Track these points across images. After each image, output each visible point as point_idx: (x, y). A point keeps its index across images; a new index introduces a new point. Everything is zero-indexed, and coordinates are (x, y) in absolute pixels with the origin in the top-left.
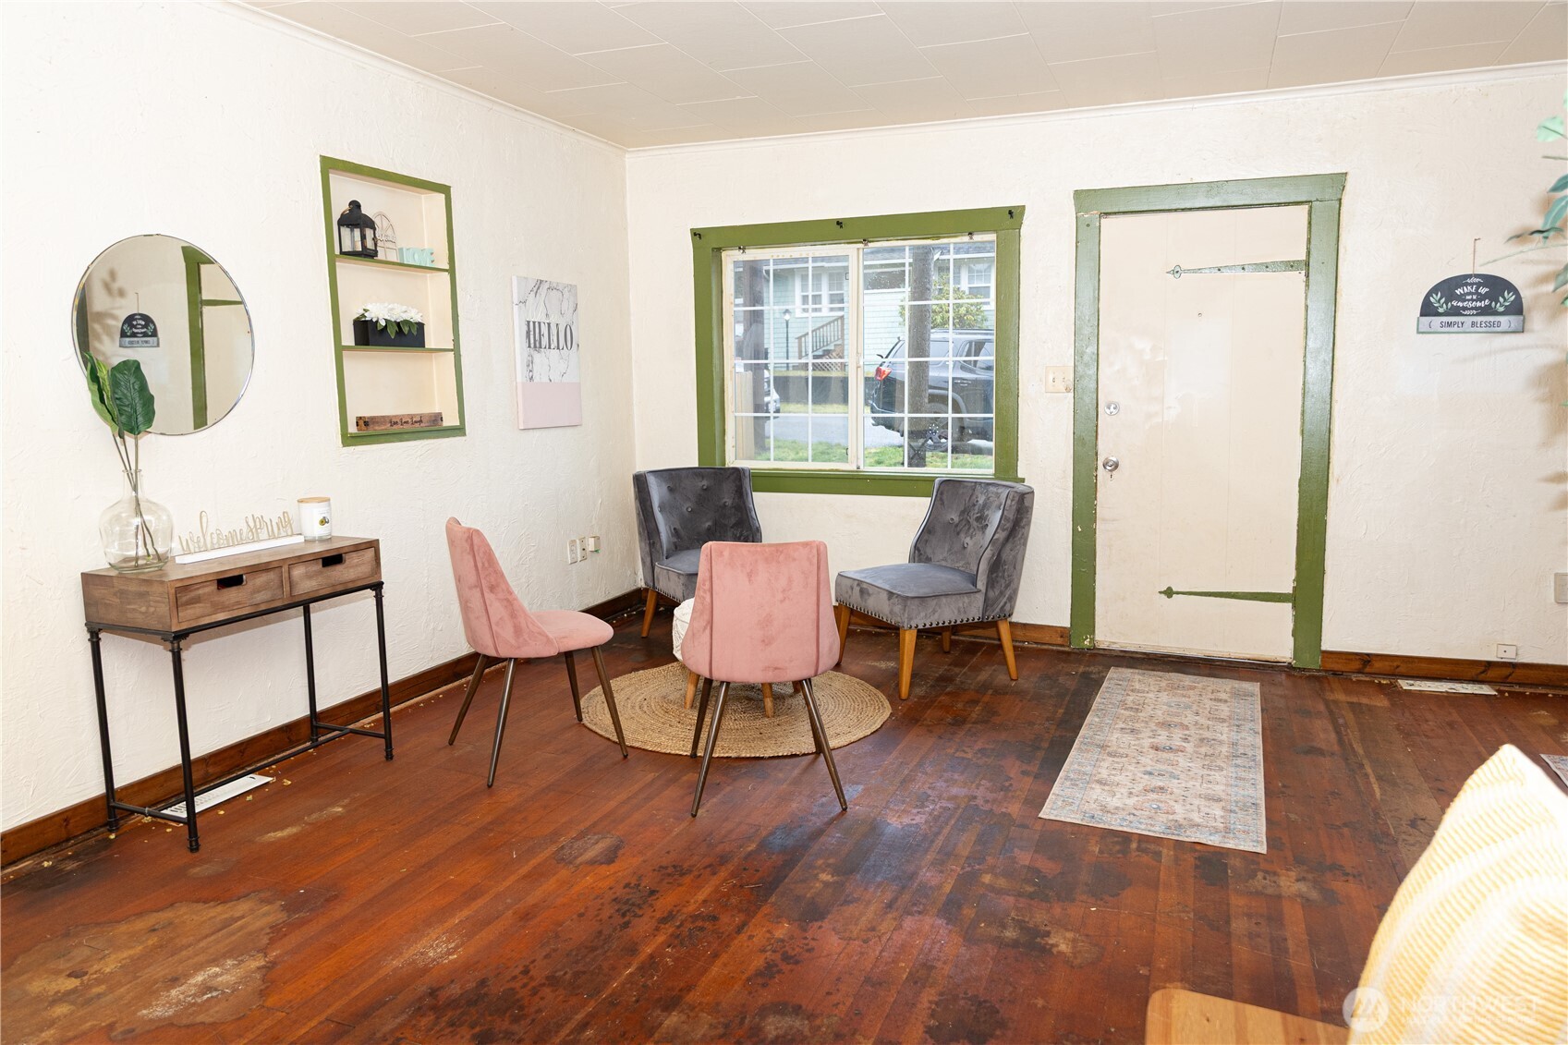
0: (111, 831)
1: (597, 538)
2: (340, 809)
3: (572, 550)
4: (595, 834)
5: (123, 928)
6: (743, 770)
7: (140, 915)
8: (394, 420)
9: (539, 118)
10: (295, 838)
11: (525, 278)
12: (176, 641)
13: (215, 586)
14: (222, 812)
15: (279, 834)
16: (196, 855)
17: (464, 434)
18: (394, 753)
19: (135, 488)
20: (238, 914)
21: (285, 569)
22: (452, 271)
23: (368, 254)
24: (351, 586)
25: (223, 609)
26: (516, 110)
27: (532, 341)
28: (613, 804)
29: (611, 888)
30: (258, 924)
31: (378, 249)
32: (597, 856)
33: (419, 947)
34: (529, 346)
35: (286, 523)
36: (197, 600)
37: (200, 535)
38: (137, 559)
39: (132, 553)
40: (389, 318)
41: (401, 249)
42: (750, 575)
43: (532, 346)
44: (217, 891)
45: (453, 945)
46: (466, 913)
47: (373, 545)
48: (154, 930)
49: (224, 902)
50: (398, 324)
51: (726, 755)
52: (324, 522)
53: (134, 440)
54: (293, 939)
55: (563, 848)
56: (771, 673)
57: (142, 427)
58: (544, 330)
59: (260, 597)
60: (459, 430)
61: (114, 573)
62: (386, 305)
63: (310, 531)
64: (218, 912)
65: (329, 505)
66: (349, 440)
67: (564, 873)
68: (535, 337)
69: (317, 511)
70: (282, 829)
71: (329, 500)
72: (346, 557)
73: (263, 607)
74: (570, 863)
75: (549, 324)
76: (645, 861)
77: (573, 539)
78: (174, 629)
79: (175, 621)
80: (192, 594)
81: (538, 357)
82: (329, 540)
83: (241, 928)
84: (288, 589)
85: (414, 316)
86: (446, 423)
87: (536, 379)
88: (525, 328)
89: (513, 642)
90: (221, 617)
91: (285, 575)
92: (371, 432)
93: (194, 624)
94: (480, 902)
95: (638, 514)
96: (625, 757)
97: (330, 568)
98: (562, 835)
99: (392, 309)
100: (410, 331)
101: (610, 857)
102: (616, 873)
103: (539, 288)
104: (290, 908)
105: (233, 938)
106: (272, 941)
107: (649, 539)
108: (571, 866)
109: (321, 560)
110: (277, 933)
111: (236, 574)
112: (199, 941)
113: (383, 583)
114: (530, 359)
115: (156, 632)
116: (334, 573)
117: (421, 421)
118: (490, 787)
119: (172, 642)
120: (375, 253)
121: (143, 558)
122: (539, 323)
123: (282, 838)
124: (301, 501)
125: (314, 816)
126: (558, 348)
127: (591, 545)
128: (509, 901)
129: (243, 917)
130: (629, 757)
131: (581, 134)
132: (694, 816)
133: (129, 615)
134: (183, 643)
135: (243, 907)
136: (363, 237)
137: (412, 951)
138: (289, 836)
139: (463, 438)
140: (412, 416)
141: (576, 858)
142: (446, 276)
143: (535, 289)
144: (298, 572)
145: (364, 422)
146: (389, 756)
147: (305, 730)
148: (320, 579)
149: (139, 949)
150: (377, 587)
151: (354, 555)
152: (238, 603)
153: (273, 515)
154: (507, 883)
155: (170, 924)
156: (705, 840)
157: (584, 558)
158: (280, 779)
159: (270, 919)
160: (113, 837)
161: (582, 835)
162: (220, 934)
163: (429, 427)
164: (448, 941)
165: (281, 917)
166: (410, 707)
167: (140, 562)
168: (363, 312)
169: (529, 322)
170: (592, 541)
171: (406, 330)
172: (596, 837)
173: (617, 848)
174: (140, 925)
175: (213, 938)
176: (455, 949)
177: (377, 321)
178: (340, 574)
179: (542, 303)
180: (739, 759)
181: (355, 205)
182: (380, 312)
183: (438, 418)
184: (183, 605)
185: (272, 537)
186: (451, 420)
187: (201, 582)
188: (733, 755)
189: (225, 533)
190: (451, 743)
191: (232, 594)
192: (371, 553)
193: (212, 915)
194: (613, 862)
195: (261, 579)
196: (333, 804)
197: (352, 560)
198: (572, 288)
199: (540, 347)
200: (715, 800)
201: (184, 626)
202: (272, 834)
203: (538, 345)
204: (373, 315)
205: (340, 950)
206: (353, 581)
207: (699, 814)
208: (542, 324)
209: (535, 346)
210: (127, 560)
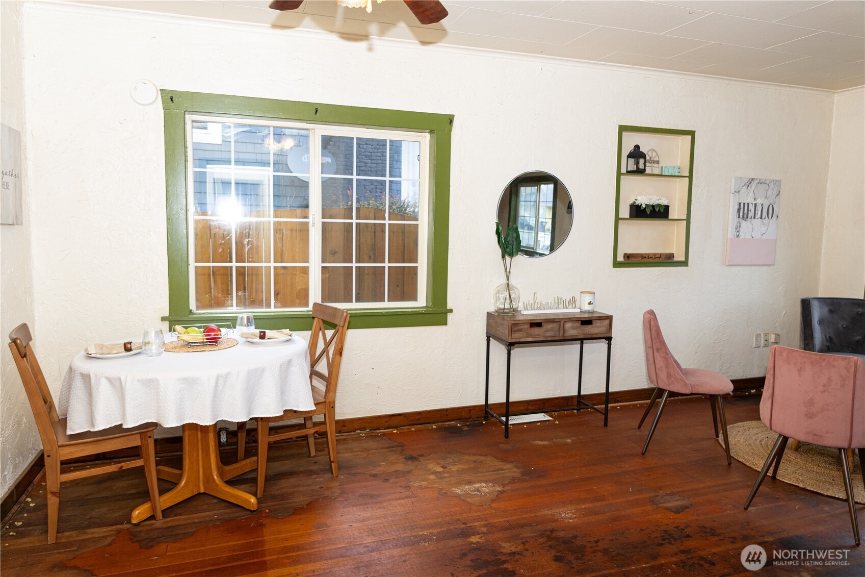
0: (485, 420)
1: (777, 335)
2: (570, 441)
3: (756, 339)
4: (680, 496)
5: (467, 457)
6: (802, 497)
7: (474, 455)
8: (644, 256)
9: (764, 84)
10: (544, 446)
11: (740, 178)
12: (510, 345)
13: (529, 326)
14: (525, 426)
15: (540, 443)
16: (506, 439)
17: (687, 266)
18: (608, 423)
19: (508, 280)
20: (504, 468)
21: (562, 323)
22: (690, 177)
23: (640, 172)
24: (594, 336)
25: (532, 336)
26: (746, 82)
27: (741, 214)
28: (702, 485)
29: (667, 525)
30: (509, 475)
31: (646, 168)
32: (672, 507)
33: (560, 510)
34: (739, 217)
35: (573, 301)
36: (520, 330)
37: (533, 303)
38: (504, 309)
39: (502, 307)
40: (647, 203)
41: (662, 167)
42: (799, 371)
43: (741, 217)
44: (504, 456)
45: (574, 516)
46: (590, 505)
47: (609, 318)
48: (475, 462)
49: (503, 461)
50: (653, 206)
51: (796, 484)
52: (590, 303)
53: (510, 259)
54: (517, 486)
55: (658, 496)
56: (811, 437)
57: (514, 254)
58: (752, 208)
59: (549, 334)
60: (685, 263)
61: (496, 314)
62: (648, 197)
63: (583, 306)
64: (498, 464)
65: (594, 296)
66: (616, 264)
67: (649, 508)
68: (743, 212)
69: (587, 298)
70: (542, 441)
71: (595, 293)
72: (594, 322)
73: (549, 339)
74: (656, 504)
75: (756, 204)
76: (696, 520)
77: (759, 333)
78: (509, 341)
79: (510, 338)
80: (519, 328)
81: (744, 223)
82: (593, 312)
83: (503, 473)
84: (563, 332)
85: (664, 202)
86: (676, 259)
87: (742, 236)
88: (737, 207)
89: (666, 381)
90: (530, 339)
91: (562, 326)
92: (630, 261)
93: (517, 340)
94: (600, 504)
95: (801, 324)
96: (730, 464)
97: (584, 326)
98: (662, 490)
99: (651, 199)
100: (659, 210)
101: (678, 510)
102: (676, 519)
103: (750, 183)
104: (523, 473)
105: (497, 476)
106: (509, 483)
107: (805, 341)
108: (655, 506)
109: (580, 322)
110: (513, 480)
111: (539, 321)
112: (487, 472)
113: (612, 338)
114: (739, 224)
115: (504, 341)
116: (586, 329)
117: (660, 257)
118: (643, 454)
119: (508, 346)
120: (644, 170)
121: (508, 309)
122: (748, 204)
123: (540, 445)
124: (581, 292)
125: (558, 440)
126: (761, 218)
127: (772, 338)
128: (613, 509)
129: (506, 470)
130: (732, 465)
131: (795, 87)
132: (746, 509)
133: (497, 332)
134: (512, 347)
135: (509, 466)
136: (638, 163)
137: (557, 510)
138: (543, 445)
139: (687, 268)
140: (655, 254)
141: (661, 503)
142: (687, 180)
143: (747, 184)
144: (568, 325)
145: (627, 256)
146: (606, 425)
147: (575, 402)
148: (579, 330)
149: (466, 467)
150: (609, 339)
151: (598, 321)
152: (538, 335)
153: (567, 297)
154: (619, 501)
155: (482, 462)
156: (742, 524)
157: (766, 346)
158: (555, 419)
159: (514, 474)
160: (484, 423)
161: (673, 494)
162: (494, 473)
163: (666, 260)
164: (574, 514)
165: (519, 475)
166: (632, 405)
167: (505, 311)
168: (635, 200)
169: (740, 204)
170: (773, 336)
171: (657, 209)
172: (679, 498)
173: (687, 507)
174: (472, 458)
175: (491, 473)
176: (574, 518)
177: (641, 205)
178: (589, 329)
179: (752, 192)
180: (804, 489)
181: (637, 147)
182: (643, 200)
183: (670, 256)
184: (514, 331)
185: (565, 307)
186: (679, 257)
187: (524, 323)
188: (801, 485)
189: (544, 303)
190: (639, 427)
191: (536, 330)
192: (607, 322)
193: (496, 464)
194: (679, 513)
195: (550, 326)
196: (568, 438)
197: (597, 324)
198: (778, 183)
199: (747, 217)
200: (767, 506)
201: (514, 341)
202: (537, 442)
203: (745, 216)
204: (639, 202)
205: (530, 497)
206: (596, 334)
207: (748, 509)
208: (750, 205)
209: (743, 217)
210: (500, 309)
